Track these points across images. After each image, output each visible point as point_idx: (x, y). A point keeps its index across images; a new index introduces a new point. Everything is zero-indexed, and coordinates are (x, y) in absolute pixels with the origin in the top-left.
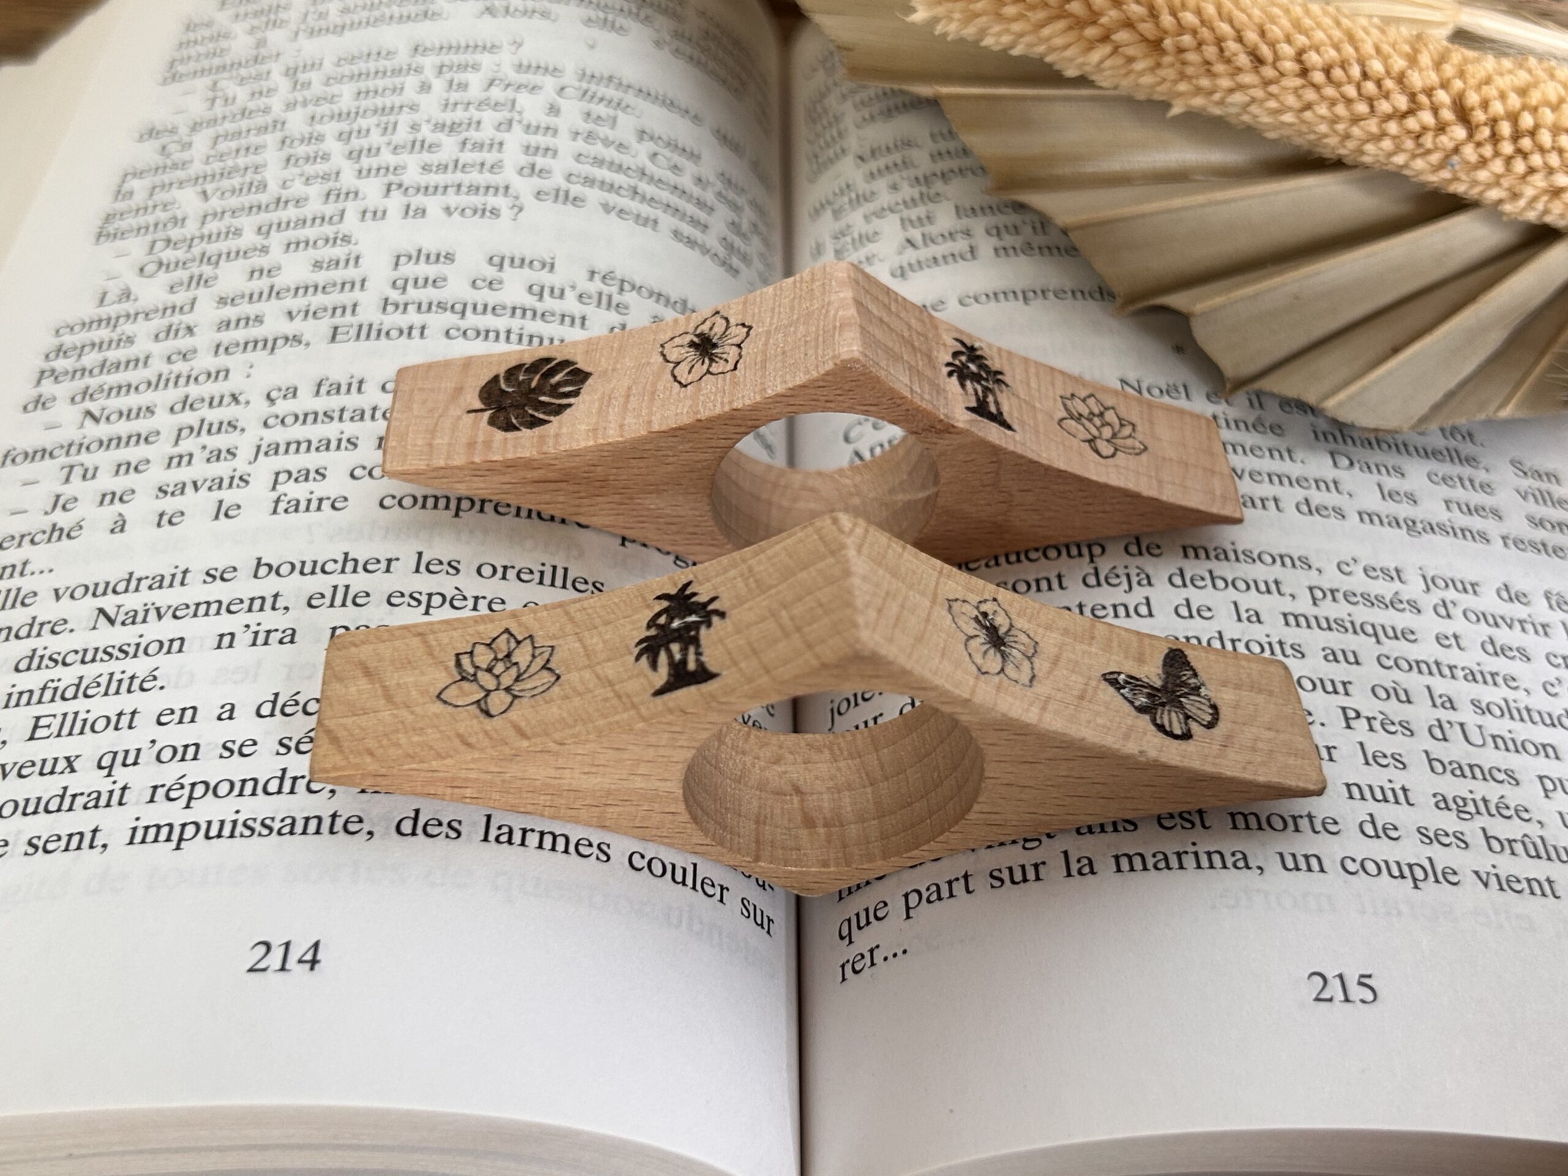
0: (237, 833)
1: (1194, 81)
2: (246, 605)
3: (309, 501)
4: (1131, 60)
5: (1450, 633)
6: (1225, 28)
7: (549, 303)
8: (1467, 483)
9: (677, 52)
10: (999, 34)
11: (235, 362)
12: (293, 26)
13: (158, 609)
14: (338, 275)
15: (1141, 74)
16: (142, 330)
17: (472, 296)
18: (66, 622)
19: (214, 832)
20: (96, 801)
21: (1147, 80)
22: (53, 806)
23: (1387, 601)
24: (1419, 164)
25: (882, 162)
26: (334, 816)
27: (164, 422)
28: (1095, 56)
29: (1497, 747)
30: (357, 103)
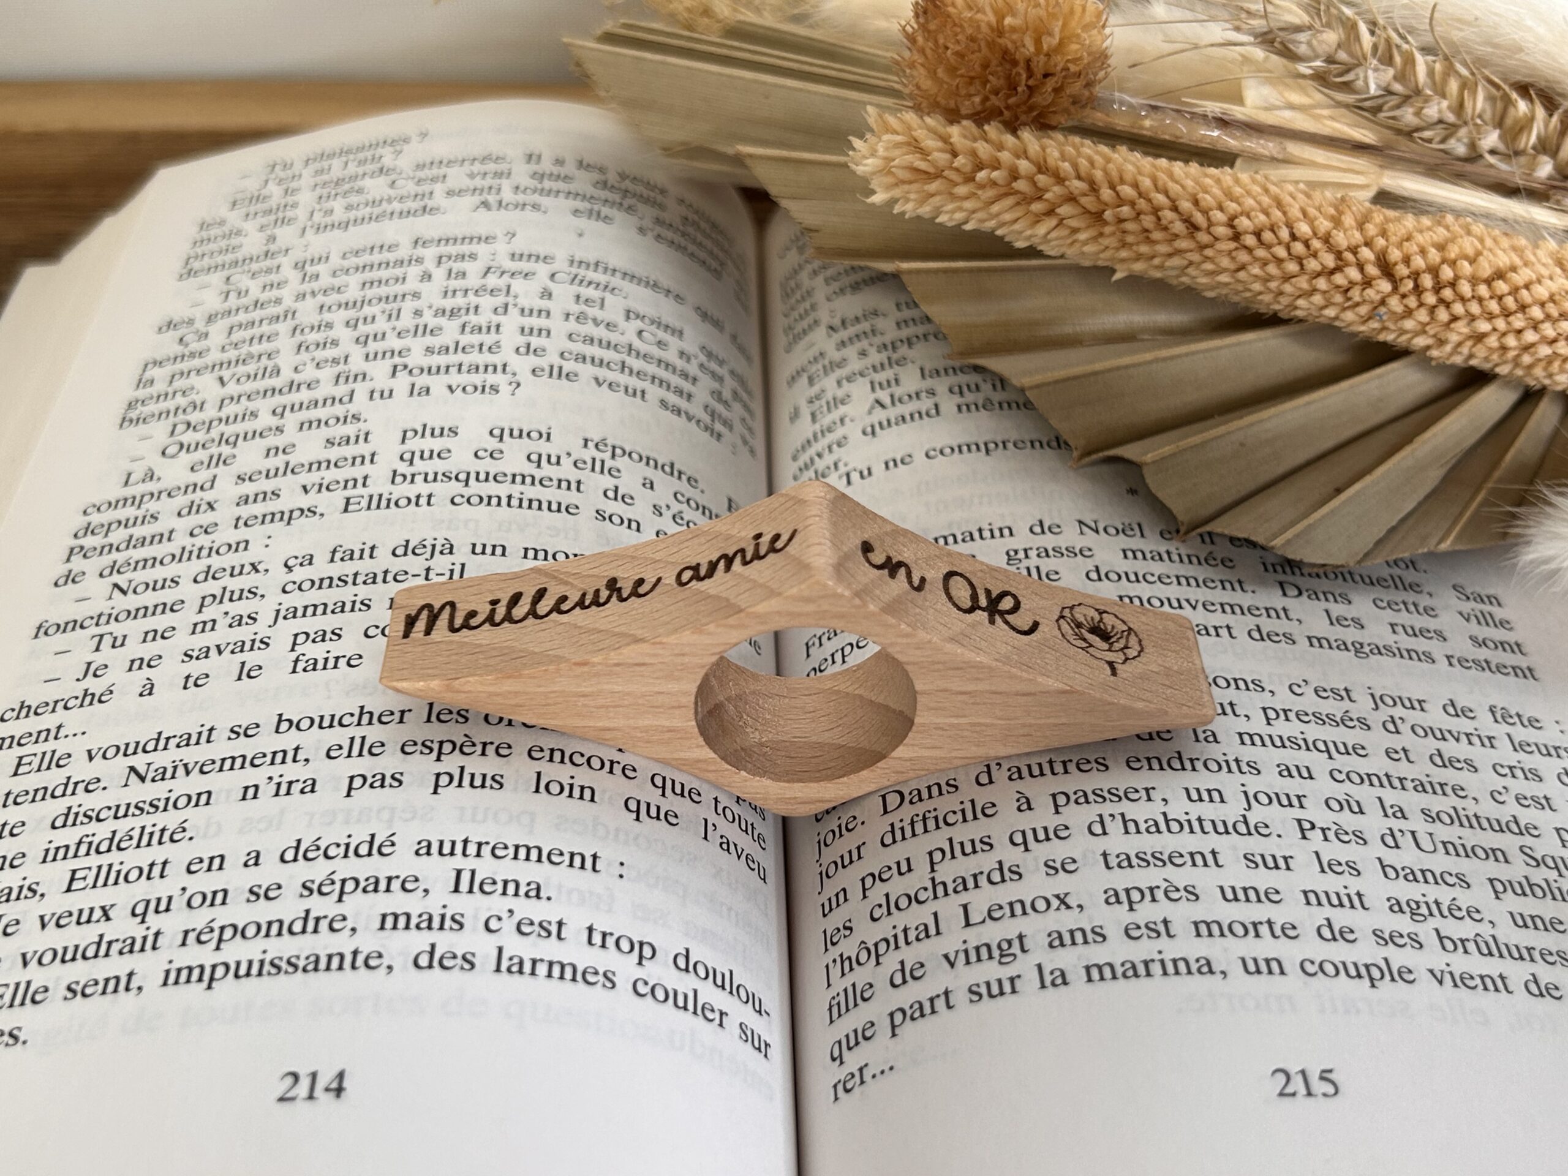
0: (265, 971)
1: (1135, 248)
2: (269, 759)
3: (326, 659)
4: (1075, 231)
5: (1399, 749)
6: (1160, 199)
7: (547, 470)
8: (1412, 608)
9: (658, 237)
10: (953, 212)
11: (255, 534)
12: (300, 225)
13: (186, 765)
14: (349, 451)
15: (1085, 243)
16: (166, 507)
17: (474, 466)
18: (99, 780)
19: (243, 971)
20: (131, 947)
21: (1089, 249)
22: (90, 953)
23: (1338, 719)
24: (1349, 316)
25: (852, 331)
26: (355, 953)
27: (189, 592)
28: (1042, 229)
29: (1447, 853)
30: (362, 293)
